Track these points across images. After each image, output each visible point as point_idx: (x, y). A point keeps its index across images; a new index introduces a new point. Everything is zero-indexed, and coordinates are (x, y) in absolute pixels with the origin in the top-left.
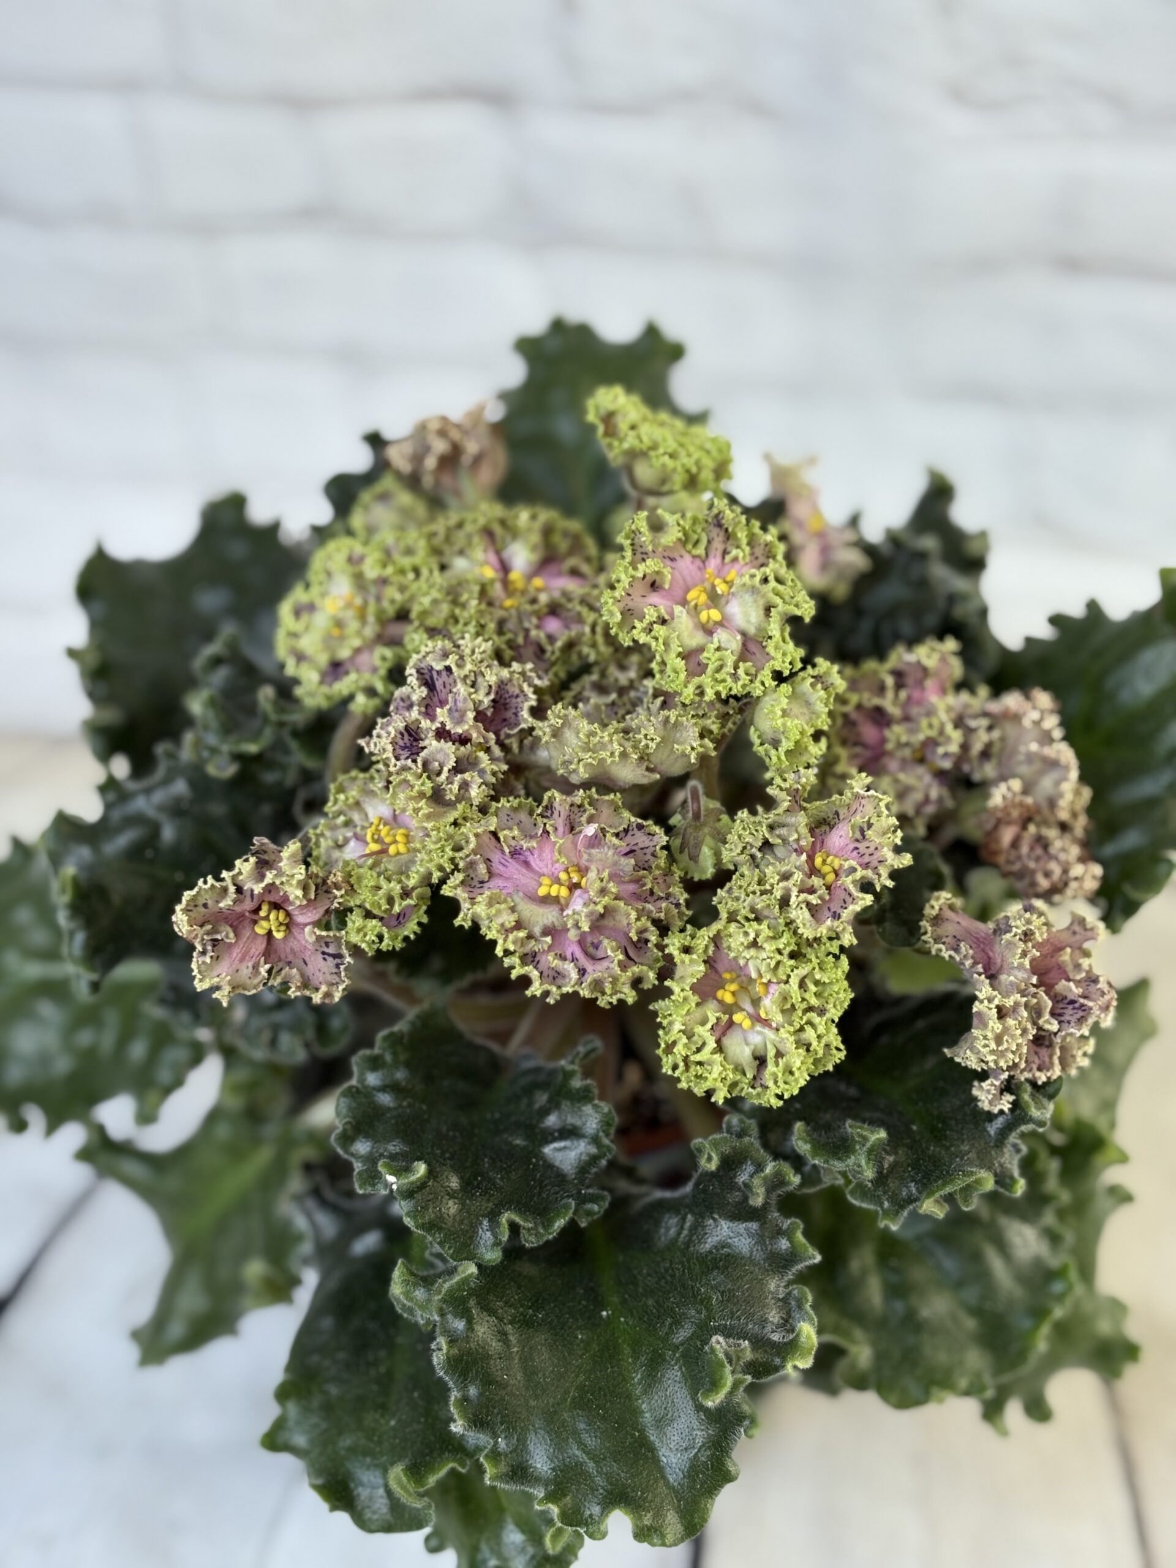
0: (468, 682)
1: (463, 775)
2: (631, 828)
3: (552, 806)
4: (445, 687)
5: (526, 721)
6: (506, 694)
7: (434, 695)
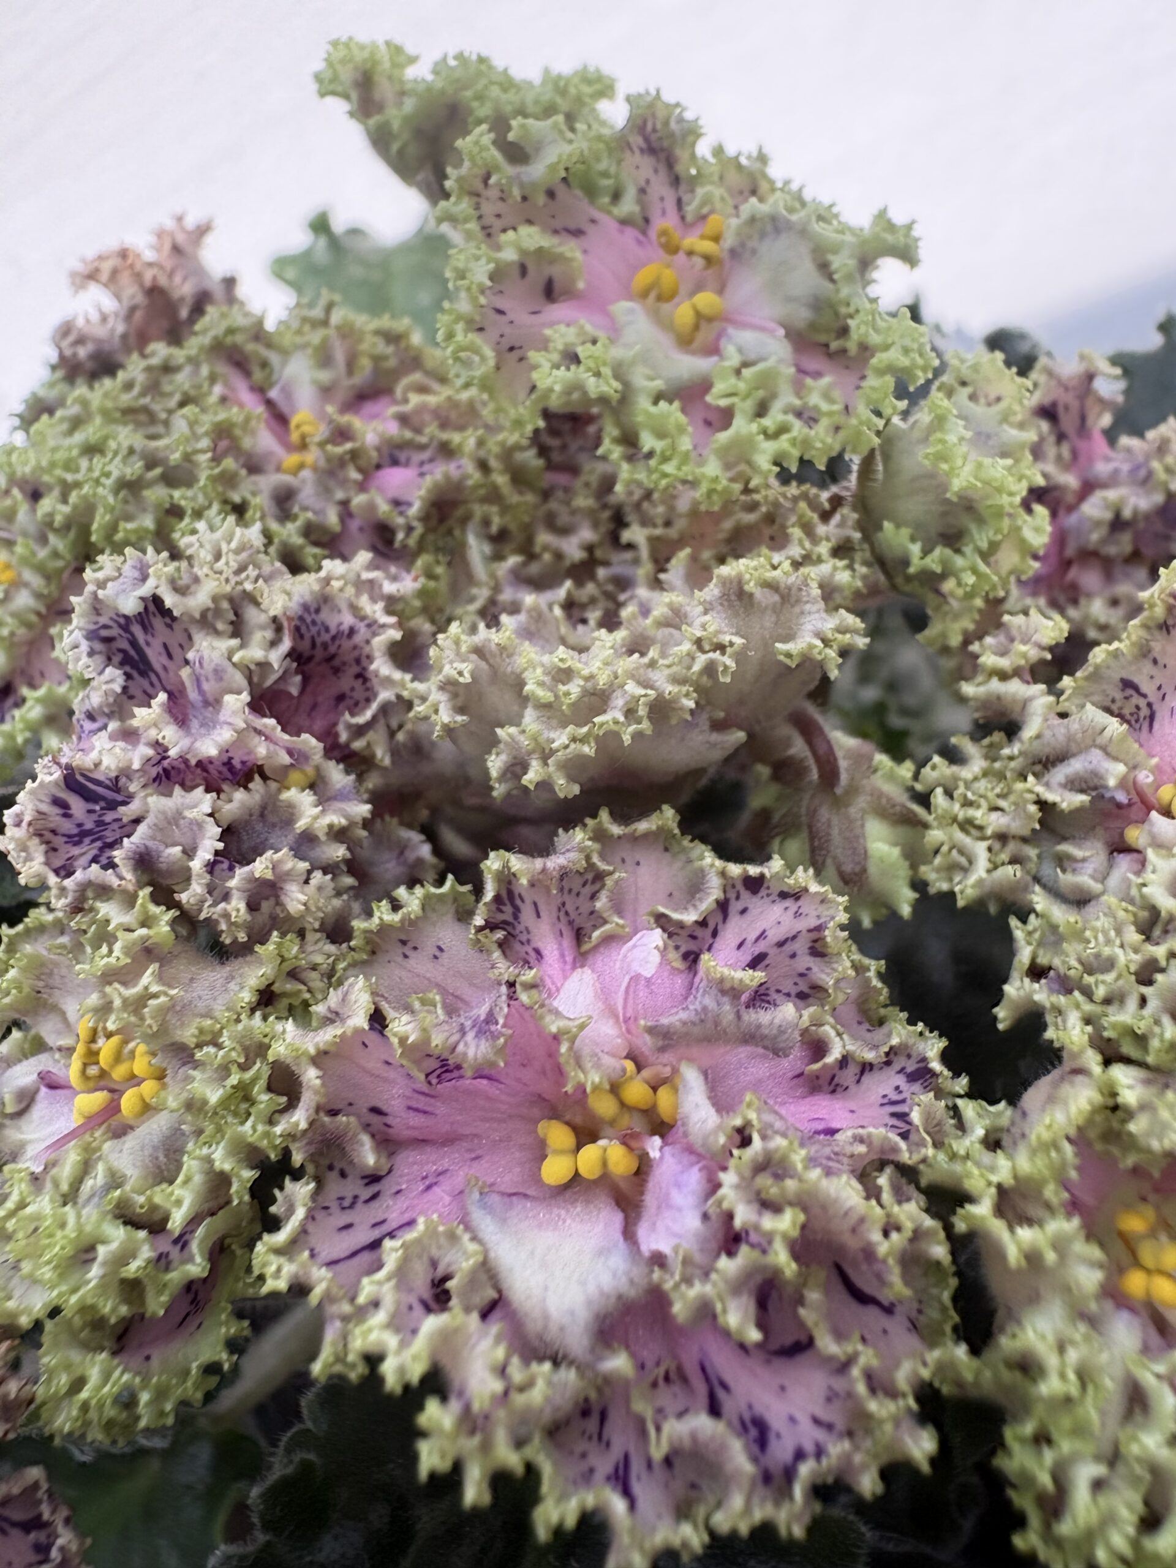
0: (221, 625)
1: (247, 869)
2: (732, 895)
3: (510, 893)
4: (170, 656)
5: (388, 681)
6: (323, 632)
7: (152, 684)
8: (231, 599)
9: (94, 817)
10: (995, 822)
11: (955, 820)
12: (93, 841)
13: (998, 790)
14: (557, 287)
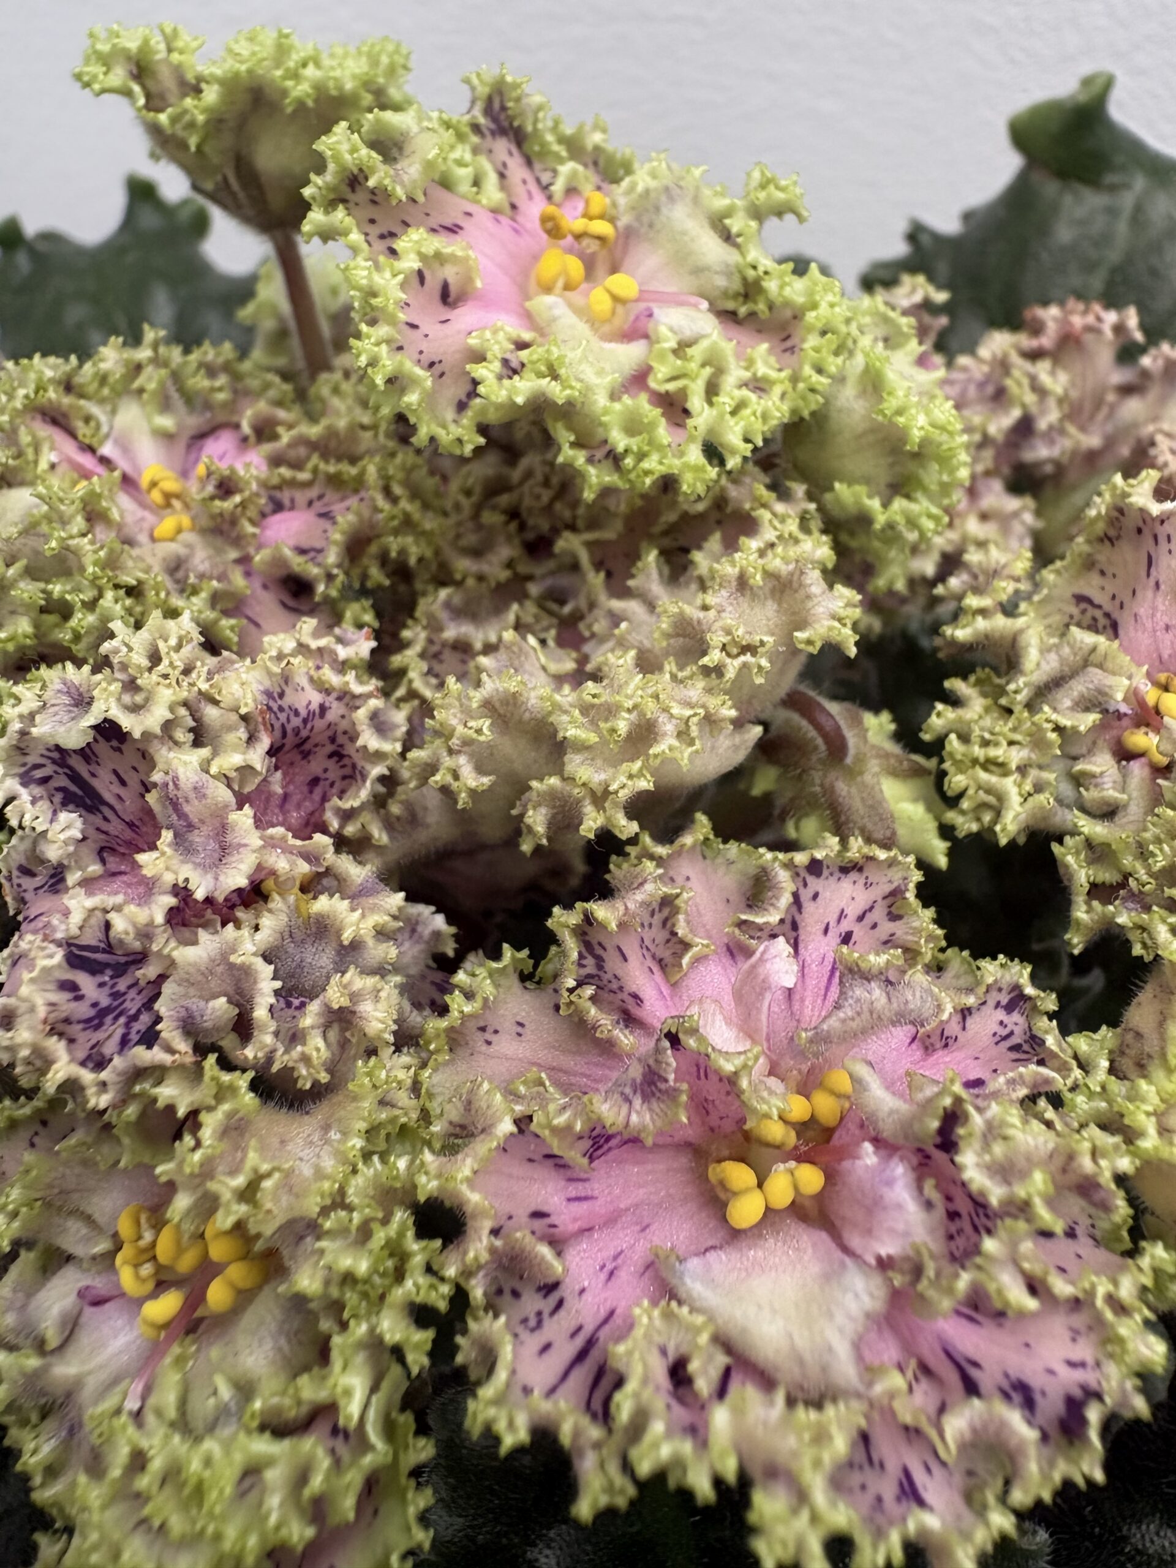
0: (181, 735)
1: (317, 1002)
4: (123, 783)
6: (292, 717)
7: (106, 819)
8: (185, 704)
9: (106, 990)
10: (1015, 757)
11: (975, 762)
12: (116, 1018)
13: (1010, 725)
14: (453, 290)
